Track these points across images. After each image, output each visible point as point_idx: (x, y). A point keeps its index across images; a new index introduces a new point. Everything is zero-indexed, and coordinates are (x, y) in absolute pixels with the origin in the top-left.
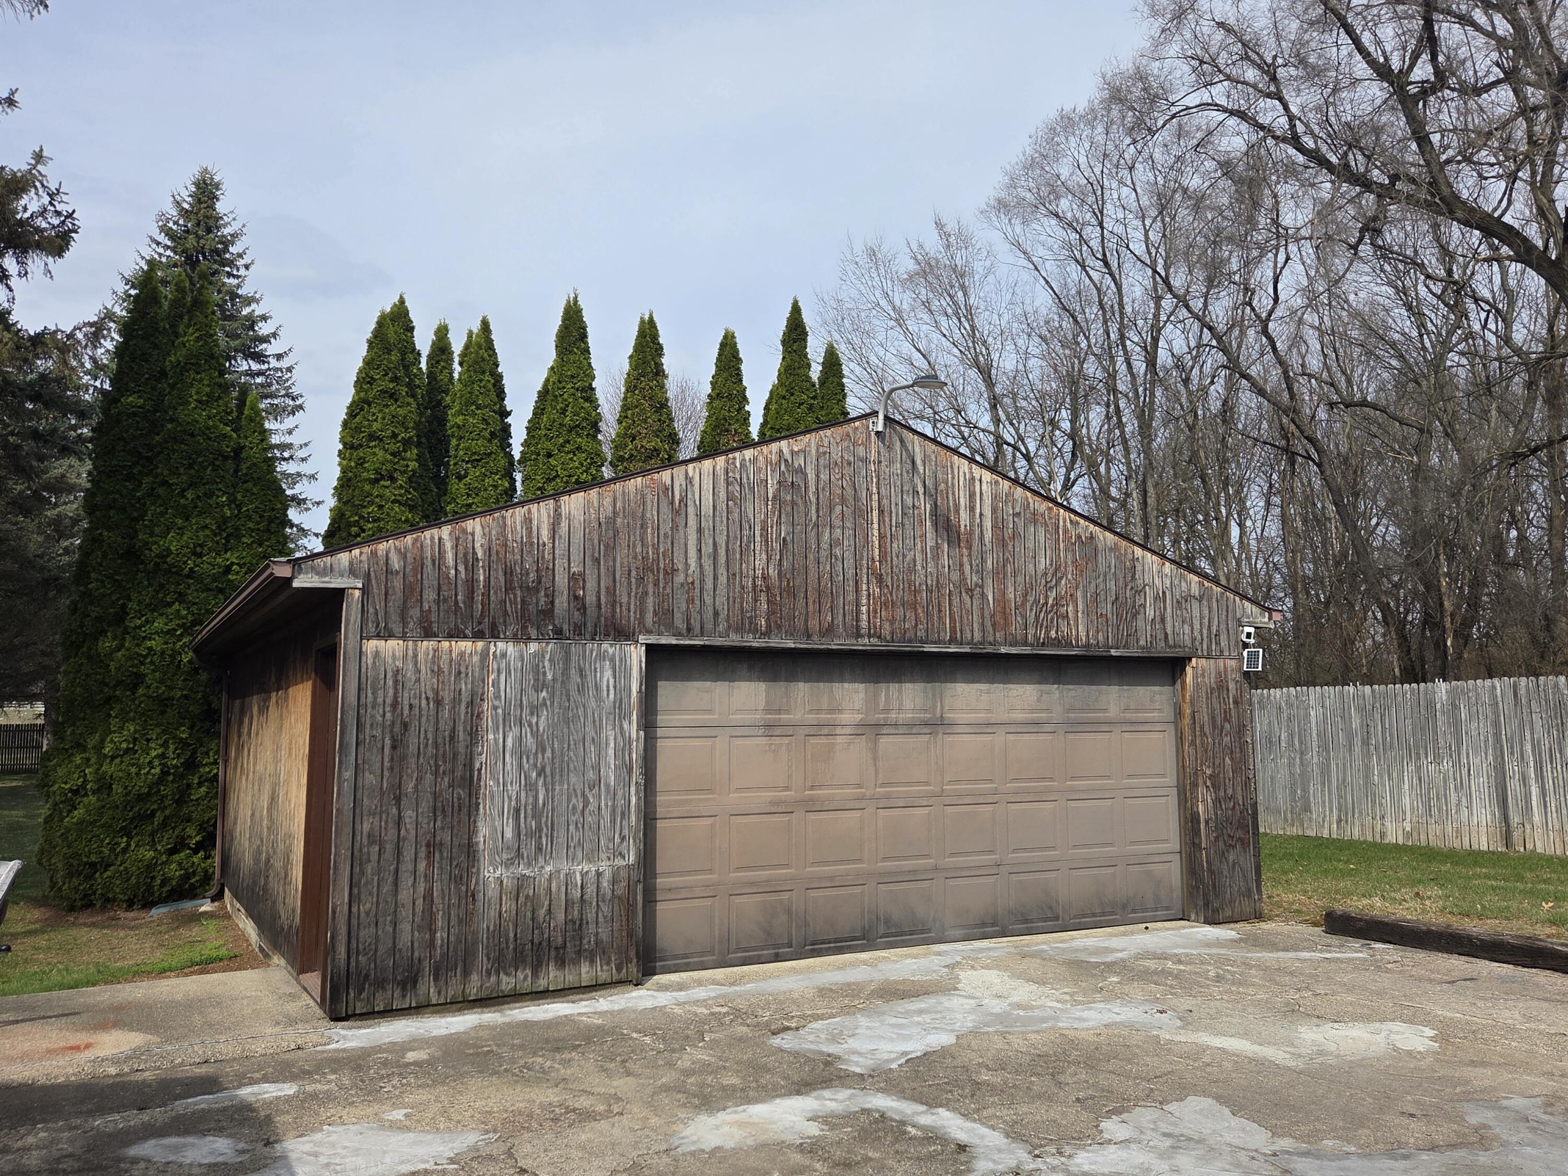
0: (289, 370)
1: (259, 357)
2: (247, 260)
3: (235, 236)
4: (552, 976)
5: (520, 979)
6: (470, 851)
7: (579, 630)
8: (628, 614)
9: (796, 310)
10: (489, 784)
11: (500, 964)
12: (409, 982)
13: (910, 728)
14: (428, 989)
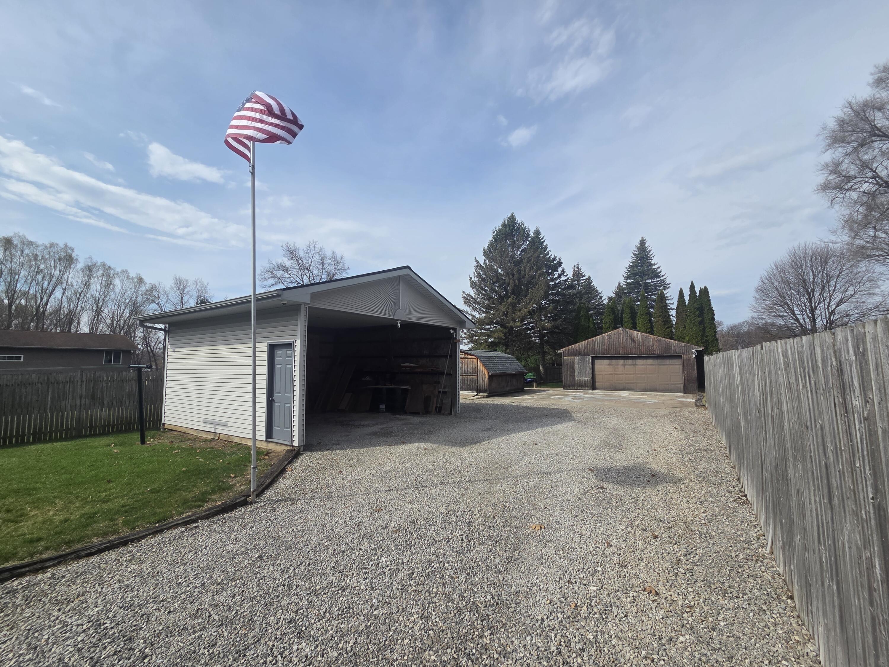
0: (666, 279)
1: (659, 277)
2: (653, 255)
3: (650, 251)
4: (583, 388)
5: (580, 388)
6: (574, 376)
7: (584, 355)
8: (589, 353)
9: (692, 283)
10: (576, 370)
11: (578, 387)
12: (570, 387)
13: (630, 365)
14: (571, 388)
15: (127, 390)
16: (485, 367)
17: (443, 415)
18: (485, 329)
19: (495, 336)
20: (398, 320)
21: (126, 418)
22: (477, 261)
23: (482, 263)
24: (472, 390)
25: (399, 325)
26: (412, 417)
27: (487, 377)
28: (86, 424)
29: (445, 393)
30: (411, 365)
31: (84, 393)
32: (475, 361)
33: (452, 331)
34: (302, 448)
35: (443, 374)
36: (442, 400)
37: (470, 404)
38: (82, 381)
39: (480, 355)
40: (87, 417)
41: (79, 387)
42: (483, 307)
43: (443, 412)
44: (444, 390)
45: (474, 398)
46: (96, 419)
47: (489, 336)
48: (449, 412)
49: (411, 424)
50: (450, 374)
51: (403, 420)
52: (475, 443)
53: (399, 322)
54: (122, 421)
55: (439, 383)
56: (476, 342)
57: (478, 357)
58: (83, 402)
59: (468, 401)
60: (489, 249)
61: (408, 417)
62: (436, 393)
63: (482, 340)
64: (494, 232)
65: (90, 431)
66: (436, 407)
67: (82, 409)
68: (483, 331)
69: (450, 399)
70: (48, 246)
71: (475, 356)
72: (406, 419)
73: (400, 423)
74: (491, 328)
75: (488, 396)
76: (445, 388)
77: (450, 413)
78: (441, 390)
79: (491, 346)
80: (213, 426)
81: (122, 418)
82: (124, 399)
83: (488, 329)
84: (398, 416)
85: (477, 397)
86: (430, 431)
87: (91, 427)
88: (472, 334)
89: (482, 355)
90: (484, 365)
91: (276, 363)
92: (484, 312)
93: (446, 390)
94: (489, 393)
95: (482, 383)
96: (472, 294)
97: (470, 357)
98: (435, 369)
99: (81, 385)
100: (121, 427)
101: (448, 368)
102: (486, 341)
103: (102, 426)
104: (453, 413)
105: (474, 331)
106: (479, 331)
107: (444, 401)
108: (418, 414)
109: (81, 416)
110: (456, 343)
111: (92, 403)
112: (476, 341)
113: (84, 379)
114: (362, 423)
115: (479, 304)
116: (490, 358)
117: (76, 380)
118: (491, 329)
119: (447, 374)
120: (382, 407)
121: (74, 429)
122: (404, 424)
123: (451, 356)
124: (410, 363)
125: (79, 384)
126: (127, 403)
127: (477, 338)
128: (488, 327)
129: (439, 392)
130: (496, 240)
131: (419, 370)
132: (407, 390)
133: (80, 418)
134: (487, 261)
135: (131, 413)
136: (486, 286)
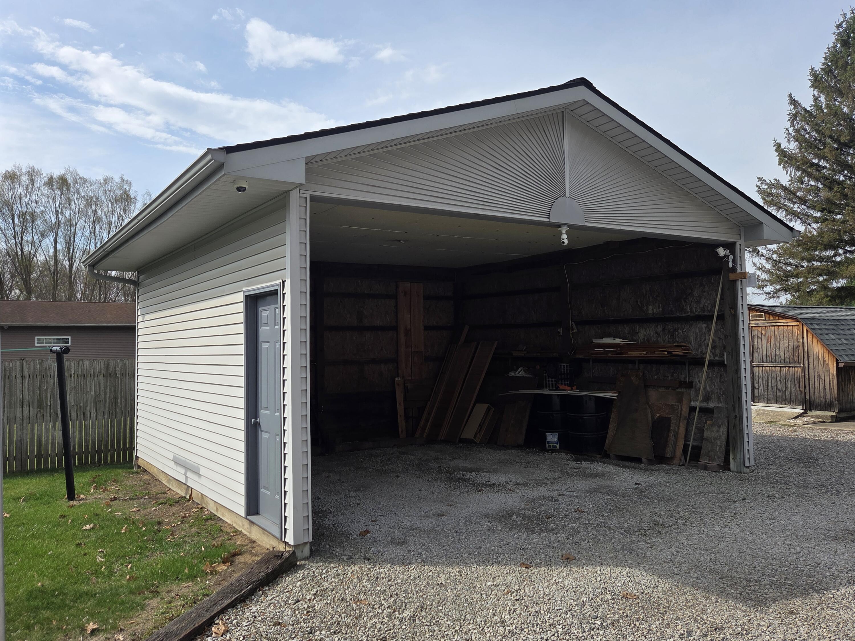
15: (93, 393)
16: (826, 345)
17: (705, 468)
18: (820, 259)
19: (847, 273)
20: (559, 226)
21: (93, 443)
22: (794, 102)
23: (807, 103)
24: (790, 401)
25: (565, 238)
26: (620, 470)
27: (833, 370)
28: (32, 451)
29: (706, 411)
30: (618, 341)
31: (27, 398)
32: (796, 331)
33: (721, 252)
34: (307, 550)
35: (699, 362)
36: (701, 430)
37: (785, 438)
38: (23, 377)
39: (809, 316)
40: (32, 439)
41: (19, 386)
42: (814, 208)
43: (704, 461)
44: (705, 405)
45: (797, 421)
46: (47, 444)
47: (833, 275)
48: (720, 461)
49: (612, 492)
50: (721, 364)
51: (595, 476)
52: (804, 593)
53: (564, 230)
54: (87, 447)
55: (690, 385)
56: (798, 291)
57: (804, 322)
58: (26, 412)
59: (779, 432)
60: (828, 70)
61: (611, 468)
62: (685, 410)
63: (814, 283)
64: (839, 26)
65: (39, 463)
66: (686, 446)
67: (24, 425)
68: (816, 264)
69: (723, 430)
70: (102, 181)
71: (795, 319)
72: (602, 475)
73: (583, 485)
74: (835, 255)
75: (837, 419)
76: (707, 398)
77: (726, 466)
78: (697, 404)
79: (840, 297)
80: (183, 471)
81: (87, 441)
82: (88, 408)
83: (828, 259)
84: (585, 464)
85: (806, 419)
86: (656, 524)
87: (39, 456)
88: (785, 272)
89: (817, 316)
90: (821, 341)
91: (261, 338)
92: (816, 220)
93: (711, 405)
94: (840, 411)
95: (819, 385)
96: (785, 181)
97: (781, 322)
98: (678, 352)
99: (22, 384)
100: (87, 458)
101: (714, 347)
102: (824, 287)
103: (57, 455)
104: (732, 466)
105: (791, 264)
106: (805, 264)
107: (706, 434)
108: (638, 460)
109: (24, 437)
110: (735, 282)
111: (39, 415)
112: (797, 288)
113: (26, 373)
114: (495, 478)
115: (803, 201)
116: (837, 322)
117: (13, 375)
118: (838, 259)
119: (712, 364)
120: (552, 438)
121: (15, 458)
122: (591, 492)
123: (721, 317)
124: (615, 337)
125: (19, 381)
126: (94, 415)
127: (801, 280)
128: (830, 253)
129: (693, 409)
130: (845, 43)
131: (635, 354)
132: (609, 401)
133: (22, 440)
134: (822, 98)
135: (100, 434)
136: (820, 158)
